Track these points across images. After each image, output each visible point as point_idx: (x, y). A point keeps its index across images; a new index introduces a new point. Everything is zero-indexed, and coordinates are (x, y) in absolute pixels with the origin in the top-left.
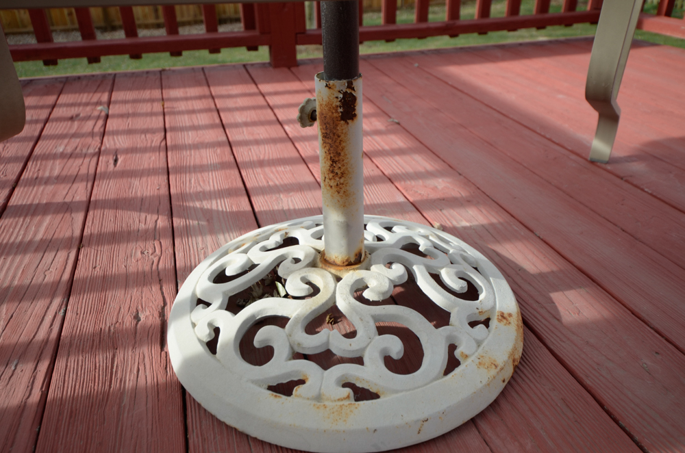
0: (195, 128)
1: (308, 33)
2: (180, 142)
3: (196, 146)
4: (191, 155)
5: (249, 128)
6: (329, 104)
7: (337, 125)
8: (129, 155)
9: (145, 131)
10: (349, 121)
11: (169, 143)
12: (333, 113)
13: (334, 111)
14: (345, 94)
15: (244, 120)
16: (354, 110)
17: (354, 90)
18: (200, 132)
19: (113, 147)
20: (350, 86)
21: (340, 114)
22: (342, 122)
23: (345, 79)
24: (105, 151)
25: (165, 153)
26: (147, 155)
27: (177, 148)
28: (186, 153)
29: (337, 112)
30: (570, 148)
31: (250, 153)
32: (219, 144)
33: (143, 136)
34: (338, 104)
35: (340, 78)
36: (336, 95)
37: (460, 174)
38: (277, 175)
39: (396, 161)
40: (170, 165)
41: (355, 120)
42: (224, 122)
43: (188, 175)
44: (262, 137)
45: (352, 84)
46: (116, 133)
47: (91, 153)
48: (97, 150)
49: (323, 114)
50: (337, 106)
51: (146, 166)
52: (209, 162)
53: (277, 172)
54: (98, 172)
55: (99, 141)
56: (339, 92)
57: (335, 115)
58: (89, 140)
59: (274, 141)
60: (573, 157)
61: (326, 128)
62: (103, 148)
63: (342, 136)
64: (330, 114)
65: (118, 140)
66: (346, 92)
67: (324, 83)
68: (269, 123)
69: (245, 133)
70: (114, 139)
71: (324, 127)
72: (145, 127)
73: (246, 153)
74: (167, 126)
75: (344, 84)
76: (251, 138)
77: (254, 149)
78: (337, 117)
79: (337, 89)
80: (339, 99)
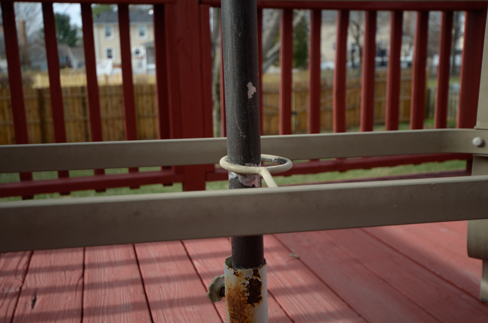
0: (112, 264)
1: (217, 171)
2: (96, 280)
3: (111, 285)
4: (105, 294)
5: (162, 264)
6: (237, 289)
7: (244, 308)
8: (48, 295)
9: (65, 268)
10: (256, 304)
11: (86, 282)
12: (240, 297)
13: (241, 295)
14: (251, 281)
15: (157, 255)
16: (260, 293)
17: (259, 277)
18: (116, 269)
19: (33, 286)
20: (256, 273)
21: (247, 298)
22: (249, 305)
23: (251, 268)
24: (25, 290)
25: (81, 293)
26: (65, 295)
27: (94, 286)
28: (101, 292)
29: (244, 296)
30: (460, 287)
31: (161, 292)
32: (132, 282)
33: (63, 273)
34: (245, 289)
35: (246, 267)
36: (243, 282)
37: (360, 316)
38: (185, 316)
39: (298, 300)
40: (85, 306)
41: (261, 303)
42: (139, 258)
43: (101, 317)
44: (173, 274)
45: (257, 271)
46: (38, 270)
47: (12, 293)
48: (18, 289)
49: (231, 297)
50: (244, 291)
51: (62, 308)
52: (122, 302)
53: (186, 312)
54: (15, 315)
55: (22, 279)
56: (246, 279)
57: (242, 299)
58: (12, 279)
59: (184, 278)
60: (465, 296)
61: (234, 310)
62: (24, 288)
63: (249, 318)
64: (238, 298)
65: (39, 278)
66: (253, 279)
67: (232, 271)
68: (179, 258)
69: (157, 269)
70: (35, 278)
71: (232, 308)
72: (65, 263)
73: (157, 292)
74: (86, 262)
75: (251, 272)
76: (163, 274)
77: (165, 286)
78: (244, 301)
79: (245, 276)
80: (246, 285)
